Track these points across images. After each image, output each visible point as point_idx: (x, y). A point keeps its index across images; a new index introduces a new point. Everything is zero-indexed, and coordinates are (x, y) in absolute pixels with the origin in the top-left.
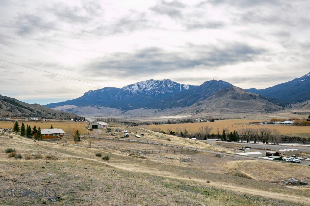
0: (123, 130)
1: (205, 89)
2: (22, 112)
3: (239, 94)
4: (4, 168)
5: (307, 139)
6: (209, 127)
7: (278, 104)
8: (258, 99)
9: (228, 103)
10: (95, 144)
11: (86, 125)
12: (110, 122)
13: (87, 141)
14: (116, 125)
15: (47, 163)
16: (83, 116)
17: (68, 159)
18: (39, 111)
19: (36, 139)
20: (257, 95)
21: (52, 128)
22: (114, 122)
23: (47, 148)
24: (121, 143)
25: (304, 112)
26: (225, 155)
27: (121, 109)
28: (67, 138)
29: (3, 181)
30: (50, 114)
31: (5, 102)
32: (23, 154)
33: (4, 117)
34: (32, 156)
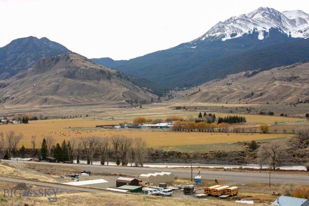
1: (13, 55)
3: (79, 67)
5: (191, 156)
6: (17, 134)
7: (150, 90)
8: (115, 79)
9: (58, 86)
20: (114, 71)
25: (193, 107)
26: (36, 185)
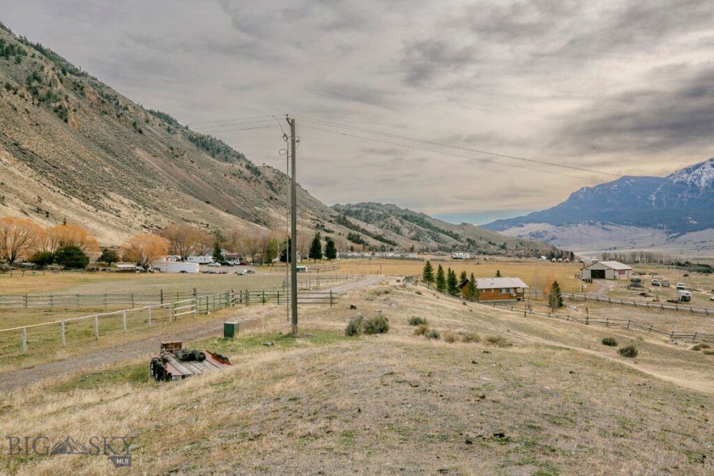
0: (675, 284)
2: (439, 242)
4: (400, 356)
10: (599, 315)
11: (577, 271)
12: (638, 262)
13: (581, 307)
14: (653, 271)
15: (484, 352)
16: (569, 249)
17: (534, 347)
18: (471, 238)
19: (468, 299)
21: (498, 275)
22: (649, 262)
23: (489, 319)
24: (670, 317)
27: (665, 230)
28: (533, 299)
29: (395, 384)
30: (494, 244)
31: (406, 222)
32: (442, 329)
33: (406, 251)
34: (459, 336)
